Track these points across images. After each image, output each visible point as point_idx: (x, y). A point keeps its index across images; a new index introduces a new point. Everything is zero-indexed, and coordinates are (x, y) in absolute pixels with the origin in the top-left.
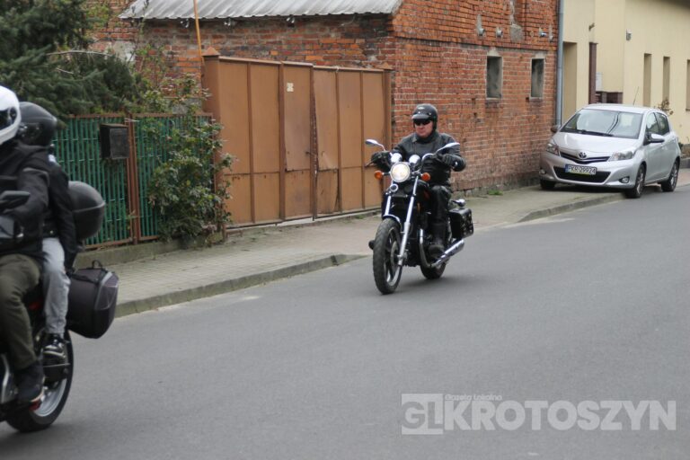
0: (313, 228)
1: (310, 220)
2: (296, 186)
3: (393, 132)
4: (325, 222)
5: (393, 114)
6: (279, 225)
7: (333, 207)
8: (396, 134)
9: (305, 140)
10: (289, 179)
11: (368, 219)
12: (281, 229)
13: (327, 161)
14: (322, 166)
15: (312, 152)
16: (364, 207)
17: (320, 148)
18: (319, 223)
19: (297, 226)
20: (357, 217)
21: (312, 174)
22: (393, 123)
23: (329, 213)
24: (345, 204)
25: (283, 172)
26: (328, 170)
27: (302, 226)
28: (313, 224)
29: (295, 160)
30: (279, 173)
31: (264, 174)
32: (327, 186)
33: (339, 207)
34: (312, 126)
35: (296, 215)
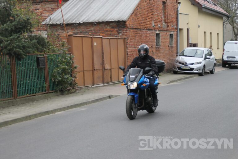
1: (102, 85)
2: (98, 74)
3: (127, 57)
4: (107, 85)
5: (127, 52)
6: (93, 86)
7: (109, 80)
8: (128, 58)
9: (100, 60)
10: (95, 72)
11: (120, 84)
12: (93, 88)
13: (107, 66)
14: (106, 68)
15: (103, 64)
16: (119, 80)
17: (105, 62)
18: (105, 86)
19: (98, 87)
20: (117, 84)
21: (103, 70)
22: (127, 54)
23: (108, 82)
24: (113, 80)
25: (94, 70)
26: (108, 69)
27: (100, 87)
28: (103, 86)
29: (97, 66)
30: (92, 70)
31: (88, 71)
32: (107, 74)
33: (111, 81)
34: (102, 56)
35: (98, 83)
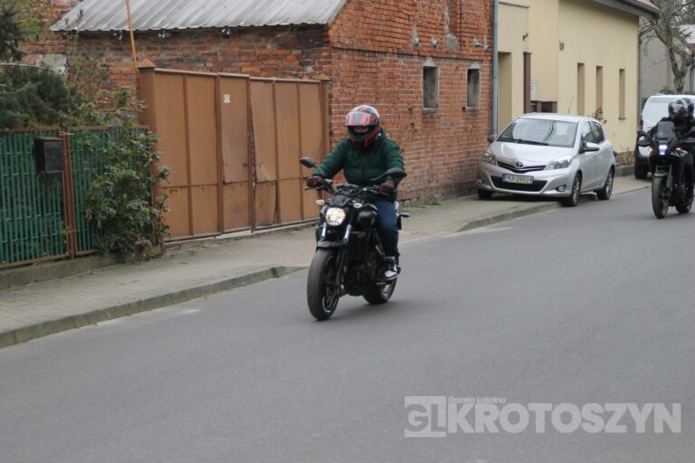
0: (251, 240)
1: (248, 233)
2: (235, 197)
3: (331, 143)
4: (264, 233)
5: (331, 125)
6: (217, 237)
7: (272, 220)
9: (244, 152)
10: (227, 191)
11: (307, 230)
12: (219, 242)
13: (265, 173)
14: (260, 178)
15: (250, 164)
16: (302, 218)
17: (258, 161)
18: (258, 235)
19: (236, 239)
20: (296, 229)
21: (250, 186)
22: (331, 133)
23: (268, 226)
24: (283, 216)
25: (221, 184)
26: (266, 182)
27: (241, 238)
28: (252, 237)
29: (233, 172)
30: (217, 185)
31: (202, 186)
32: (265, 198)
33: (278, 219)
34: (249, 138)
35: (234, 227)
